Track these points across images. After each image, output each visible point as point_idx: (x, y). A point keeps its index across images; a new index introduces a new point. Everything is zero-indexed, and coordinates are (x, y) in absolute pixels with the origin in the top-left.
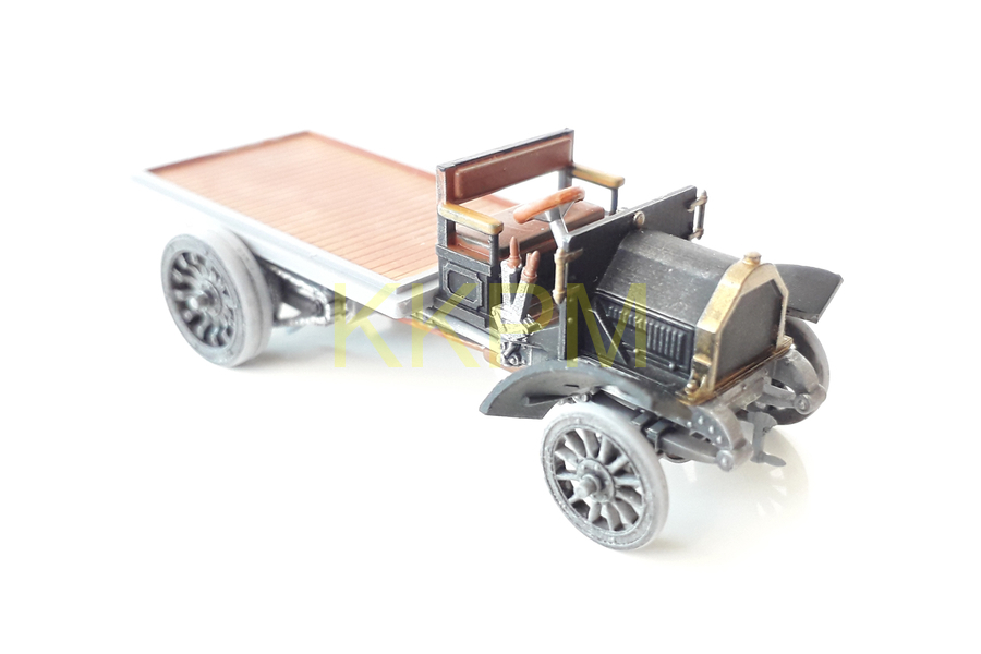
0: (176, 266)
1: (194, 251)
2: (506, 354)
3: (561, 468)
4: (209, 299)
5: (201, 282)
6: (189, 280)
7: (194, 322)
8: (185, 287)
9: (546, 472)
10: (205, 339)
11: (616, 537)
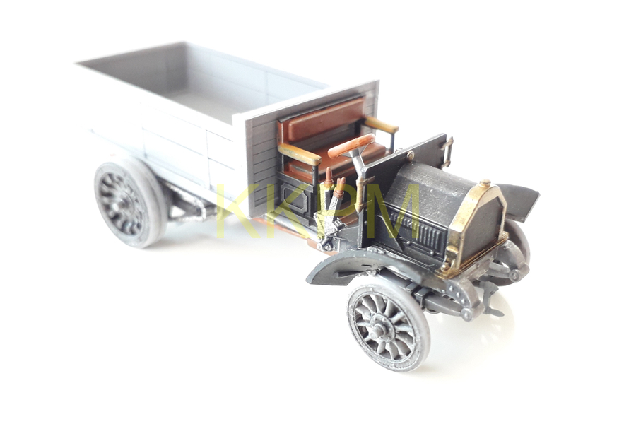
0: (104, 182)
1: (116, 173)
2: (323, 243)
3: (359, 318)
4: (125, 204)
5: (120, 193)
6: (112, 191)
7: (115, 218)
8: (109, 195)
9: (349, 321)
10: (122, 229)
11: (395, 364)
